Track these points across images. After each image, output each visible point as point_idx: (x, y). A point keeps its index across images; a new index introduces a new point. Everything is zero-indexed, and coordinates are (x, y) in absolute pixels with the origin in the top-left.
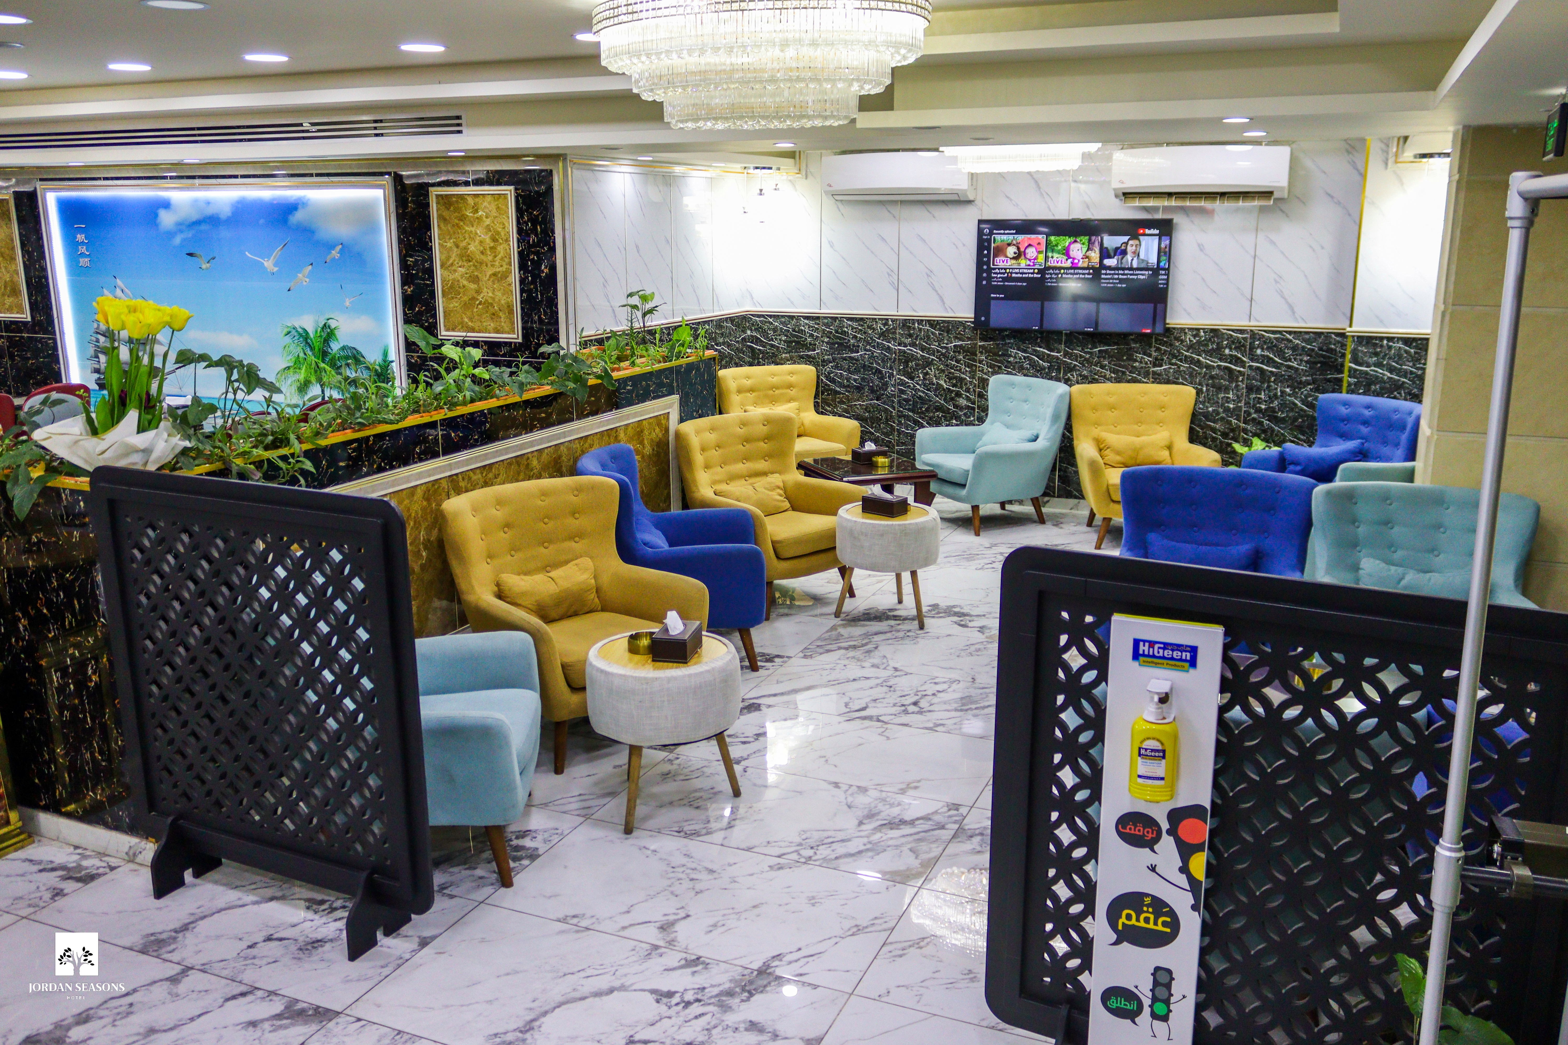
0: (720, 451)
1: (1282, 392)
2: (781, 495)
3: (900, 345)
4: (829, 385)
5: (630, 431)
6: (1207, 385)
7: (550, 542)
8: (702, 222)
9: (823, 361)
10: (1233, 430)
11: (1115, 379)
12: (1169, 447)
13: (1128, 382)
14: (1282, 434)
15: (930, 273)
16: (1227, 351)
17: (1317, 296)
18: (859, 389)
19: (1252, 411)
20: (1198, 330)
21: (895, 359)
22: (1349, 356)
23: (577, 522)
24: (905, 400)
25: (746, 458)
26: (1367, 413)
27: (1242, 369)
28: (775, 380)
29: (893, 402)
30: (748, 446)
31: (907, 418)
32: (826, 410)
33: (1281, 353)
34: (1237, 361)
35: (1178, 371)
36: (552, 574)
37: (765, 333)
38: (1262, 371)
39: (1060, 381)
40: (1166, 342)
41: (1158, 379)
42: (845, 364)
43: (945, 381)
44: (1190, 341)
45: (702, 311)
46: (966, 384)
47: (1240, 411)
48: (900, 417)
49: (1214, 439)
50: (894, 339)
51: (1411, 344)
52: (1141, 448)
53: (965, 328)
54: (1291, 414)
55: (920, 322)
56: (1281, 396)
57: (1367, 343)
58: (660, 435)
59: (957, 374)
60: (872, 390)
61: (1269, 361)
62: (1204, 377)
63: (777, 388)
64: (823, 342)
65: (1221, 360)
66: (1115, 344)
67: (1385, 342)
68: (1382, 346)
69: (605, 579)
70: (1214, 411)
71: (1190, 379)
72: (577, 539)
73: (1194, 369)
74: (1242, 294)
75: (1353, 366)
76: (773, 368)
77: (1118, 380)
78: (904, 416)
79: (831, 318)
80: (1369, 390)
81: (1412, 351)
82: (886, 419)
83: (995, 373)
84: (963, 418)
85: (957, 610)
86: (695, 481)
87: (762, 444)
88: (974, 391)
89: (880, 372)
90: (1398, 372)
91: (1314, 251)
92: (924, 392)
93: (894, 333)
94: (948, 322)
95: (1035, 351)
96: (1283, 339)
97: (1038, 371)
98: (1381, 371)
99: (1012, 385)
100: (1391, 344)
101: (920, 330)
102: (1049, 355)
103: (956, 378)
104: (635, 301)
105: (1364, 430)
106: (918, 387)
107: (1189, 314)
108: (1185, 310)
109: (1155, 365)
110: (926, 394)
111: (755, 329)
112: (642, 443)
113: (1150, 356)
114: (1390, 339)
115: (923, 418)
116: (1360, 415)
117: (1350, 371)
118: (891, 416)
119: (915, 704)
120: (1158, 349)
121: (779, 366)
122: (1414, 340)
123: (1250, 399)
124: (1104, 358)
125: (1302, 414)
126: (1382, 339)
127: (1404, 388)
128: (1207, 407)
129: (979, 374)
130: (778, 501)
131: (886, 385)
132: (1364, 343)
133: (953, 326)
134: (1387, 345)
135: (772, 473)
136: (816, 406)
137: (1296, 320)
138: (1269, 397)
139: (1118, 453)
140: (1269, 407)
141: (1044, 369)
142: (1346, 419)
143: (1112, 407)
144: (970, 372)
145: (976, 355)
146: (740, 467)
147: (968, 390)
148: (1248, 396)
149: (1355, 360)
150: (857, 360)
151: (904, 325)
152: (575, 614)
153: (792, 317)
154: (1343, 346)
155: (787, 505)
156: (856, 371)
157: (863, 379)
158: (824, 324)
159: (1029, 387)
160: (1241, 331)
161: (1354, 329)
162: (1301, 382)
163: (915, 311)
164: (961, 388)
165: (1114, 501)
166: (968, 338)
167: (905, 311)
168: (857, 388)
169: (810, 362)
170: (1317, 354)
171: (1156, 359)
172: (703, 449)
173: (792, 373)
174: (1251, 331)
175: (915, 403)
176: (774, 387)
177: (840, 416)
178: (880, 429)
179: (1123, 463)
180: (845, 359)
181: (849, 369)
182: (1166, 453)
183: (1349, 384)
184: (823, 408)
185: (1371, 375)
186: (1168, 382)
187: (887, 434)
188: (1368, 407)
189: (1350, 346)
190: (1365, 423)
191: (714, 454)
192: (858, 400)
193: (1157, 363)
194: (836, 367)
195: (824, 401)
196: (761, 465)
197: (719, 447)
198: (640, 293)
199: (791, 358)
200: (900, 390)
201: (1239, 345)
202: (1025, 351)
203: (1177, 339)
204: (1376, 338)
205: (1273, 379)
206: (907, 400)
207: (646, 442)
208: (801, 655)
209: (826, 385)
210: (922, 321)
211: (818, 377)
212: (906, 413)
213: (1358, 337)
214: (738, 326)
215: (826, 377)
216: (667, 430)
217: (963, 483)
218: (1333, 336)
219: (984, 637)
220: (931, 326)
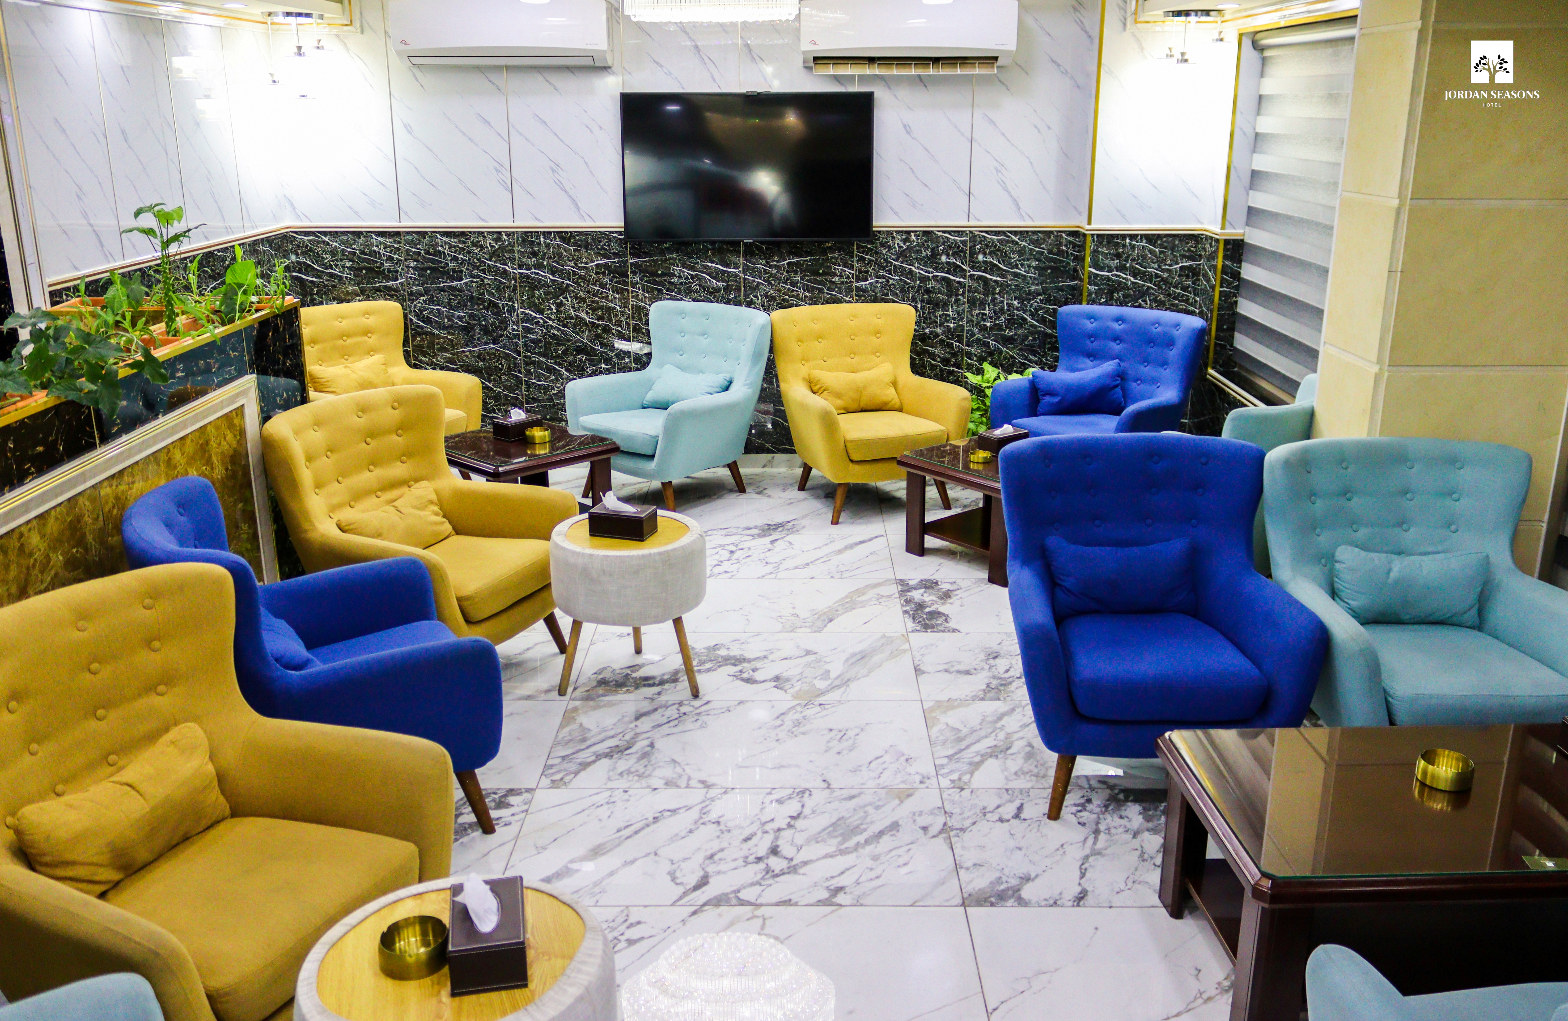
0: (334, 457)
1: (1009, 305)
2: (437, 514)
3: (520, 267)
4: (422, 327)
5: (190, 448)
6: (922, 301)
7: (107, 705)
8: (207, 97)
9: (411, 294)
10: (954, 355)
11: (811, 298)
12: (894, 384)
13: (827, 302)
14: (1012, 357)
15: (555, 168)
16: (944, 258)
17: (1044, 188)
18: (467, 329)
19: (976, 330)
20: (908, 233)
21: (515, 286)
22: (1088, 259)
23: (157, 657)
24: (532, 341)
25: (374, 462)
26: (1117, 327)
27: (962, 280)
28: (345, 324)
29: (517, 345)
30: (373, 443)
31: (538, 364)
32: (421, 361)
33: (1005, 258)
34: (957, 270)
35: (887, 285)
36: (130, 774)
37: (318, 258)
38: (986, 281)
39: (740, 305)
40: (871, 250)
41: (864, 296)
42: (444, 297)
43: (587, 313)
44: (900, 247)
45: (228, 230)
46: (616, 315)
47: (962, 331)
48: (527, 364)
49: (933, 367)
50: (513, 260)
51: (1156, 242)
52: (865, 387)
53: (610, 240)
54: (1020, 332)
55: (547, 235)
56: (1008, 310)
57: (1108, 242)
58: (234, 444)
59: (603, 302)
60: (486, 331)
61: (992, 268)
62: (918, 291)
63: (348, 336)
64: (408, 267)
65: (936, 269)
66: (808, 254)
67: (1128, 241)
68: (1124, 246)
69: (230, 756)
70: (931, 332)
71: (903, 294)
72: (162, 688)
73: (905, 282)
74: (959, 188)
75: (1093, 270)
76: (335, 307)
77: (814, 302)
78: (534, 363)
79: (418, 233)
80: (1112, 298)
81: (1157, 250)
82: (509, 367)
83: (654, 299)
84: (615, 360)
85: (723, 652)
86: (306, 513)
87: (395, 437)
88: (628, 324)
89: (496, 305)
90: (1143, 275)
91: (1039, 131)
92: (559, 330)
93: (512, 251)
94: (586, 234)
95: (706, 267)
96: (1008, 242)
97: (711, 293)
98: (1124, 276)
99: (682, 313)
100: (1134, 242)
101: (548, 246)
102: (724, 272)
103: (601, 308)
104: (148, 221)
105: (1116, 347)
106: (551, 323)
107: (896, 213)
108: (891, 208)
109: (858, 280)
110: (563, 332)
111: (303, 253)
112: (209, 462)
113: (852, 267)
114: (1133, 237)
115: (560, 364)
116: (1108, 328)
117: (1090, 278)
118: (515, 364)
119: (774, 851)
120: (862, 259)
121: (345, 305)
122: (1159, 236)
123: (972, 315)
124: (795, 272)
125: (1033, 330)
126: (1124, 237)
127: (1150, 295)
128: (923, 328)
129: (632, 302)
130: (436, 524)
131: (504, 323)
132: (1105, 243)
133: (593, 239)
134: (1130, 244)
135: (417, 480)
136: (407, 355)
137: (1022, 217)
138: (995, 312)
139: (838, 395)
140: (995, 325)
141: (719, 290)
142: (1093, 336)
143: (819, 337)
144: (620, 300)
145: (627, 276)
146: (366, 478)
147: (619, 323)
148: (970, 312)
149: (1095, 265)
150: (460, 290)
151: (524, 241)
152: (186, 839)
153: (358, 234)
154: (1082, 248)
155: (447, 527)
156: (462, 306)
157: (471, 316)
158: (408, 243)
159: (707, 316)
160: (959, 233)
161: (1093, 226)
162: (1030, 293)
163: (539, 220)
164: (610, 320)
165: (852, 461)
166: (614, 254)
167: (525, 221)
168: (464, 329)
169: (392, 296)
170: (1046, 258)
171: (860, 271)
172: (310, 459)
173: (367, 313)
174: (970, 232)
175: (548, 345)
176: (344, 335)
177: (442, 368)
178: (501, 382)
179: (844, 409)
180: (442, 290)
181: (449, 304)
182: (892, 390)
183: (1090, 294)
184: (416, 359)
185: (1114, 281)
186: (875, 300)
187: (511, 389)
188: (1119, 319)
189: (1090, 247)
190: (1117, 338)
191: (325, 463)
192: (467, 345)
193: (862, 276)
194: (431, 301)
195: (419, 349)
196: (398, 470)
197: (331, 451)
198: (156, 209)
199: (363, 291)
200: (524, 328)
201: (957, 250)
202: (692, 268)
203: (883, 245)
204: (1117, 236)
205: (998, 290)
206: (536, 342)
207: (214, 459)
208: (546, 782)
209: (419, 326)
210: (550, 233)
211: (405, 316)
212: (536, 358)
213: (1098, 235)
214: (277, 249)
215: (417, 315)
216: (242, 433)
217: (650, 453)
218: (1064, 235)
219: (788, 697)
220: (563, 239)
